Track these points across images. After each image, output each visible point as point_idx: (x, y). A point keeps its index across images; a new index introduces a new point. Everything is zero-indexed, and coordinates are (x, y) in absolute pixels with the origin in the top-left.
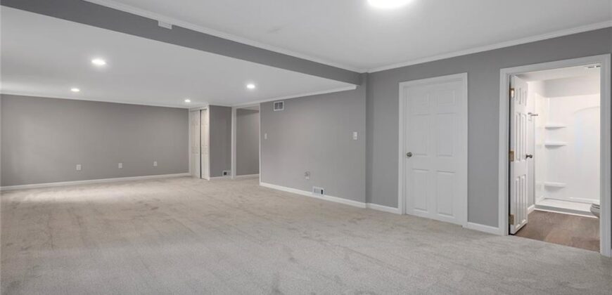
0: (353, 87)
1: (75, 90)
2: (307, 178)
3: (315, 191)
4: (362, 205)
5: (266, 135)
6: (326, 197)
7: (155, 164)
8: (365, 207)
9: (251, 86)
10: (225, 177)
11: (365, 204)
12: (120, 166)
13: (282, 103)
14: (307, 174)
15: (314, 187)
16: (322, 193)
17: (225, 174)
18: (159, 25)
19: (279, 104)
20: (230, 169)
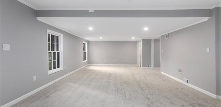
0: (206, 19)
1: (101, 38)
2: (180, 72)
3: (184, 80)
4: (214, 96)
5: (163, 50)
6: (190, 85)
7: (126, 61)
8: (215, 98)
9: (146, 29)
10: (149, 67)
11: (215, 96)
12: (116, 61)
13: (169, 35)
14: (180, 71)
15: (183, 78)
16: (188, 82)
17: (149, 66)
18: (90, 12)
19: (167, 36)
20: (151, 65)
